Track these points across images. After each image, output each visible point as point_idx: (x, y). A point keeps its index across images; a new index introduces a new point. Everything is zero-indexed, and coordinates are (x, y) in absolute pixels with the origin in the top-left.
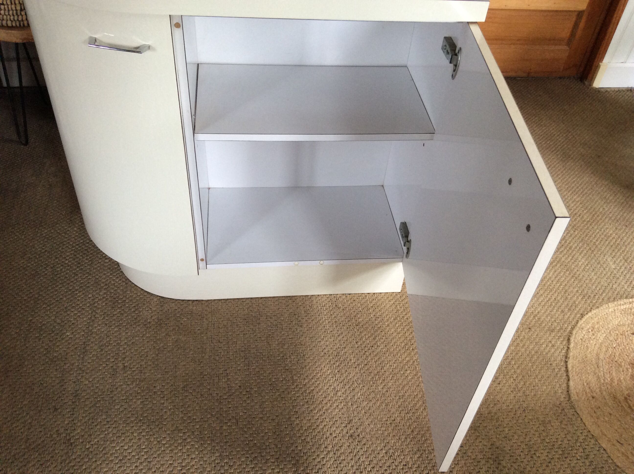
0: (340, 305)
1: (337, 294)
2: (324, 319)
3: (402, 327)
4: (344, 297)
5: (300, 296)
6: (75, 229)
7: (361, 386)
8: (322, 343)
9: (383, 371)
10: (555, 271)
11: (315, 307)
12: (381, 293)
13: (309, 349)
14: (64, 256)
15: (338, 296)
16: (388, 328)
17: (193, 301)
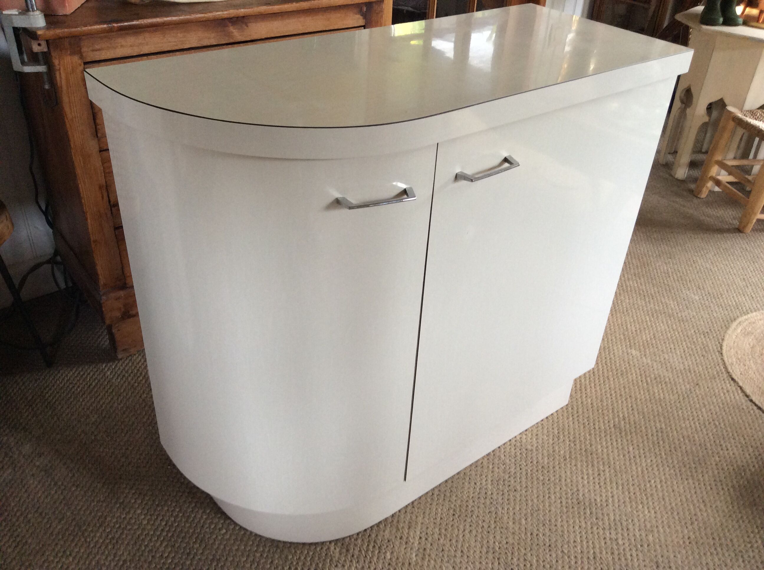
0: (529, 447)
1: (515, 437)
2: (529, 471)
3: (604, 439)
4: (524, 437)
5: (483, 458)
6: (139, 511)
7: (630, 521)
8: (553, 497)
9: (632, 494)
10: (663, 322)
11: (508, 461)
12: (552, 414)
13: (547, 511)
14: (158, 555)
15: (518, 438)
16: (593, 447)
17: (378, 525)
